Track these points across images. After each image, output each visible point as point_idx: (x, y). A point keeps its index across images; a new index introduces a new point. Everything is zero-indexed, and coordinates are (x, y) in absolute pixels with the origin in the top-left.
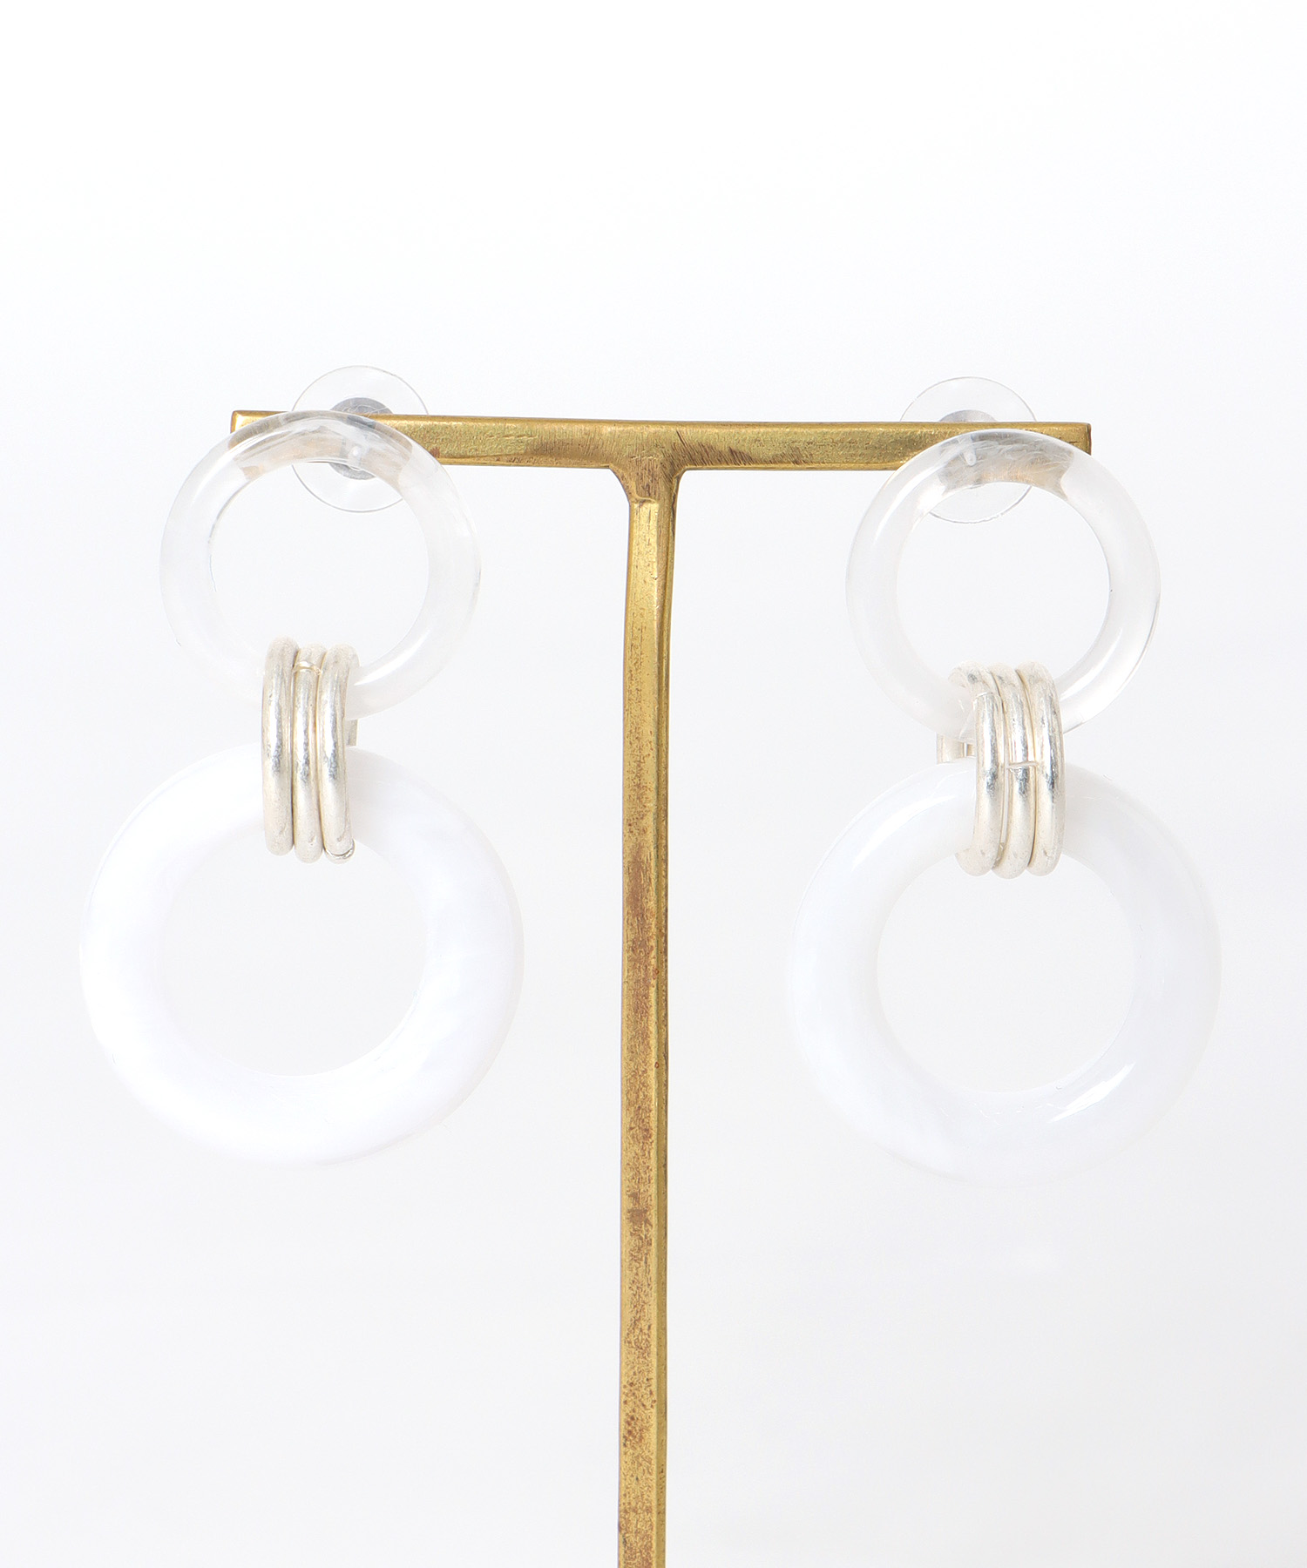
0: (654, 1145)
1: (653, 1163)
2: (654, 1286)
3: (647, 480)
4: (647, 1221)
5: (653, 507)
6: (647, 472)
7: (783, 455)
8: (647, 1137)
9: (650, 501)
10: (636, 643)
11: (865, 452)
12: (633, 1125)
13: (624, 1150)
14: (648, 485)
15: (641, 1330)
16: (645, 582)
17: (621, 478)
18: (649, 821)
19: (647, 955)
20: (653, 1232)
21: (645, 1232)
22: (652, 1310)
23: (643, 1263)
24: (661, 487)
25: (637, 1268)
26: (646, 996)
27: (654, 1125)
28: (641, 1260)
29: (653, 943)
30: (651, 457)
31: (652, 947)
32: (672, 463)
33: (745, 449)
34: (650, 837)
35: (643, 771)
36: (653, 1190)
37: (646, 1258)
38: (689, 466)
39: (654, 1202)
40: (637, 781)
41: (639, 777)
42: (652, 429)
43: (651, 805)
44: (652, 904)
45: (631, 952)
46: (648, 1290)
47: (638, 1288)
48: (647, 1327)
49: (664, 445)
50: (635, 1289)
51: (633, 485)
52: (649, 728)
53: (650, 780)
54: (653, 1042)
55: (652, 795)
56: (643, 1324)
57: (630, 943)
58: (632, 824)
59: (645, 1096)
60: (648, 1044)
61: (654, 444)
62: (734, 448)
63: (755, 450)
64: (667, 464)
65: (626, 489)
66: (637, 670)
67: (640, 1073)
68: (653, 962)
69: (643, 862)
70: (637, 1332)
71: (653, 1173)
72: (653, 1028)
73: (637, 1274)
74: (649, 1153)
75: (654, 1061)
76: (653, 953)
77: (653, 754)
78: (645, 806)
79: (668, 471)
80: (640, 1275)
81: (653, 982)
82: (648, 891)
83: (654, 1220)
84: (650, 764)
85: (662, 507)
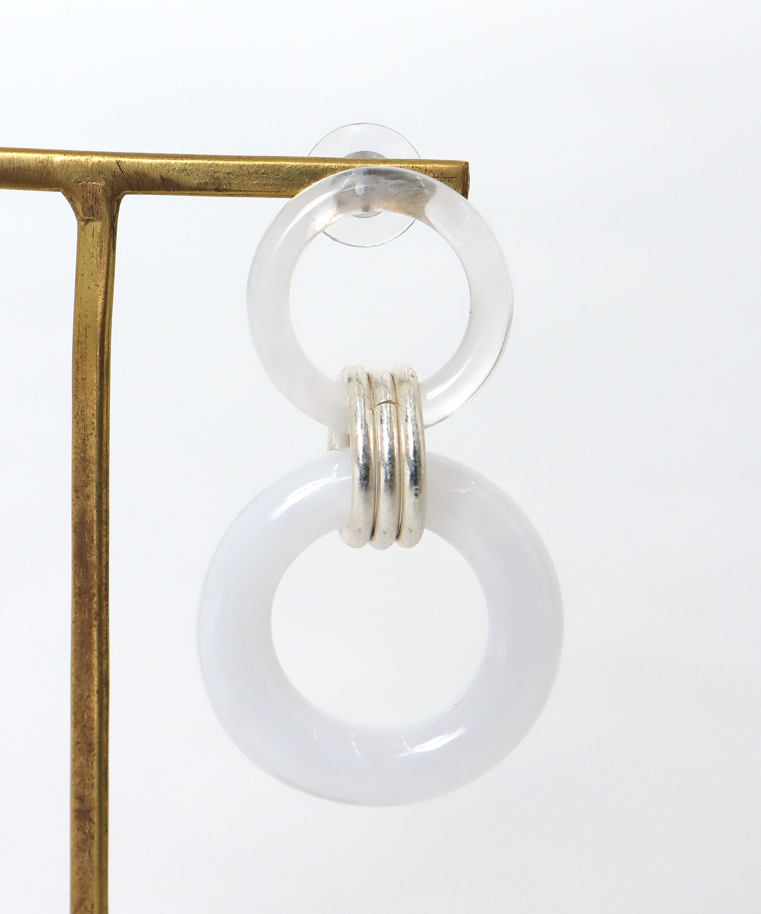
0: (96, 758)
1: (95, 771)
2: (96, 873)
3: (91, 202)
4: (91, 820)
5: (97, 226)
6: (91, 195)
7: (206, 183)
8: (90, 750)
9: (94, 220)
10: (82, 339)
11: (276, 182)
12: (79, 741)
13: (74, 760)
14: (92, 207)
15: (86, 908)
16: (89, 288)
17: (70, 200)
18: (93, 489)
19: (91, 600)
20: (95, 829)
21: (89, 829)
22: (94, 893)
23: (87, 854)
24: (104, 209)
25: (83, 858)
26: (90, 634)
27: (95, 740)
28: (86, 851)
29: (95, 591)
30: (95, 183)
31: (94, 593)
32: (112, 188)
33: (174, 176)
34: (93, 501)
35: (86, 447)
36: (95, 794)
37: (90, 850)
38: (127, 192)
39: (96, 804)
40: (82, 455)
41: (85, 452)
42: (96, 159)
43: (94, 476)
44: (94, 559)
45: (78, 597)
46: (91, 875)
47: (83, 873)
48: (90, 906)
49: (106, 173)
50: (81, 874)
51: (80, 209)
52: (92, 411)
53: (93, 453)
54: (95, 673)
55: (94, 468)
56: (87, 903)
57: (77, 590)
58: (79, 490)
59: (89, 717)
60: (91, 673)
61: (98, 171)
62: (165, 176)
63: (184, 179)
64: (108, 189)
65: (74, 209)
66: (82, 362)
67: (85, 697)
68: (95, 606)
69: (87, 522)
70: (83, 909)
71: (95, 781)
72: (95, 661)
73: (82, 862)
74: (92, 764)
75: (96, 688)
76: (95, 599)
77: (95, 432)
78: (89, 477)
79: (109, 195)
80: (85, 863)
81: (95, 623)
82: (91, 547)
83: (96, 819)
84: (93, 440)
85: (103, 225)
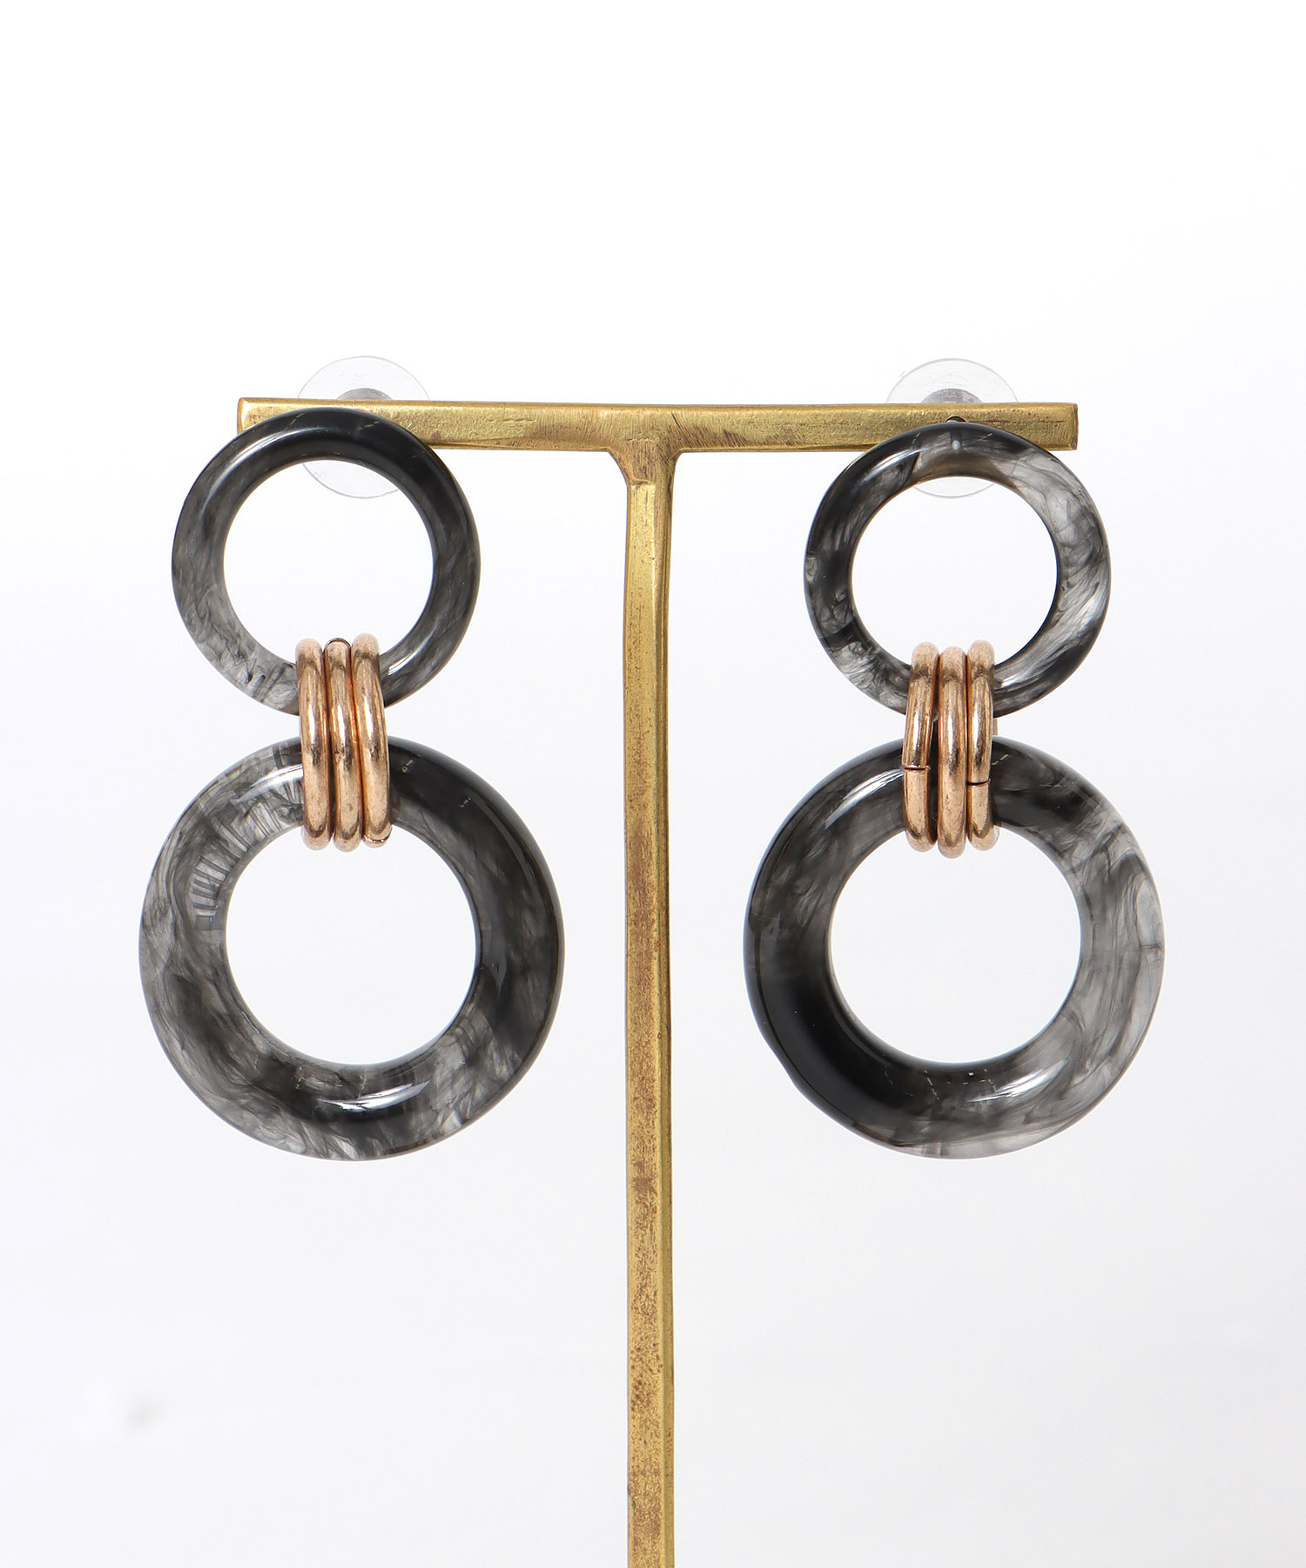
0: (658, 1114)
1: (657, 1132)
2: (659, 1253)
3: (643, 462)
4: (652, 1190)
5: (651, 489)
6: (644, 454)
7: (776, 437)
8: (651, 1106)
9: (646, 483)
10: (635, 622)
11: (857, 433)
12: (637, 1095)
13: (629, 1120)
14: (644, 467)
15: (647, 1296)
16: (643, 562)
17: (618, 461)
18: (650, 797)
19: (649, 928)
20: (658, 1201)
21: (650, 1200)
22: (657, 1276)
23: (648, 1231)
24: (658, 469)
25: (643, 1236)
26: (649, 969)
27: (657, 1094)
28: (647, 1227)
29: (655, 916)
30: (647, 440)
31: (654, 920)
32: (668, 446)
33: (739, 430)
34: (651, 811)
35: (642, 748)
36: (657, 1158)
37: (651, 1226)
38: (685, 448)
39: (658, 1171)
40: (637, 757)
41: (640, 754)
42: (648, 412)
43: (652, 781)
44: (653, 878)
45: (633, 926)
46: (653, 1256)
47: (644, 1255)
48: (653, 1293)
49: (660, 428)
50: (641, 1255)
51: (630, 467)
52: (648, 706)
53: (651, 758)
54: (656, 1014)
55: (652, 771)
56: (649, 1290)
57: (632, 917)
58: (633, 800)
59: (649, 1067)
60: (651, 1014)
61: (651, 427)
62: (728, 430)
63: (750, 432)
64: (663, 447)
65: (624, 472)
66: (636, 648)
67: (644, 1044)
68: (655, 934)
69: (644, 837)
70: (644, 1298)
71: (658, 1142)
72: (655, 1000)
73: (643, 1241)
74: (653, 1122)
75: (657, 1032)
76: (655, 926)
77: (653, 730)
78: (645, 782)
79: (664, 454)
80: (646, 1242)
81: (655, 954)
82: (649, 865)
83: (658, 1189)
84: (650, 740)
85: (658, 488)
